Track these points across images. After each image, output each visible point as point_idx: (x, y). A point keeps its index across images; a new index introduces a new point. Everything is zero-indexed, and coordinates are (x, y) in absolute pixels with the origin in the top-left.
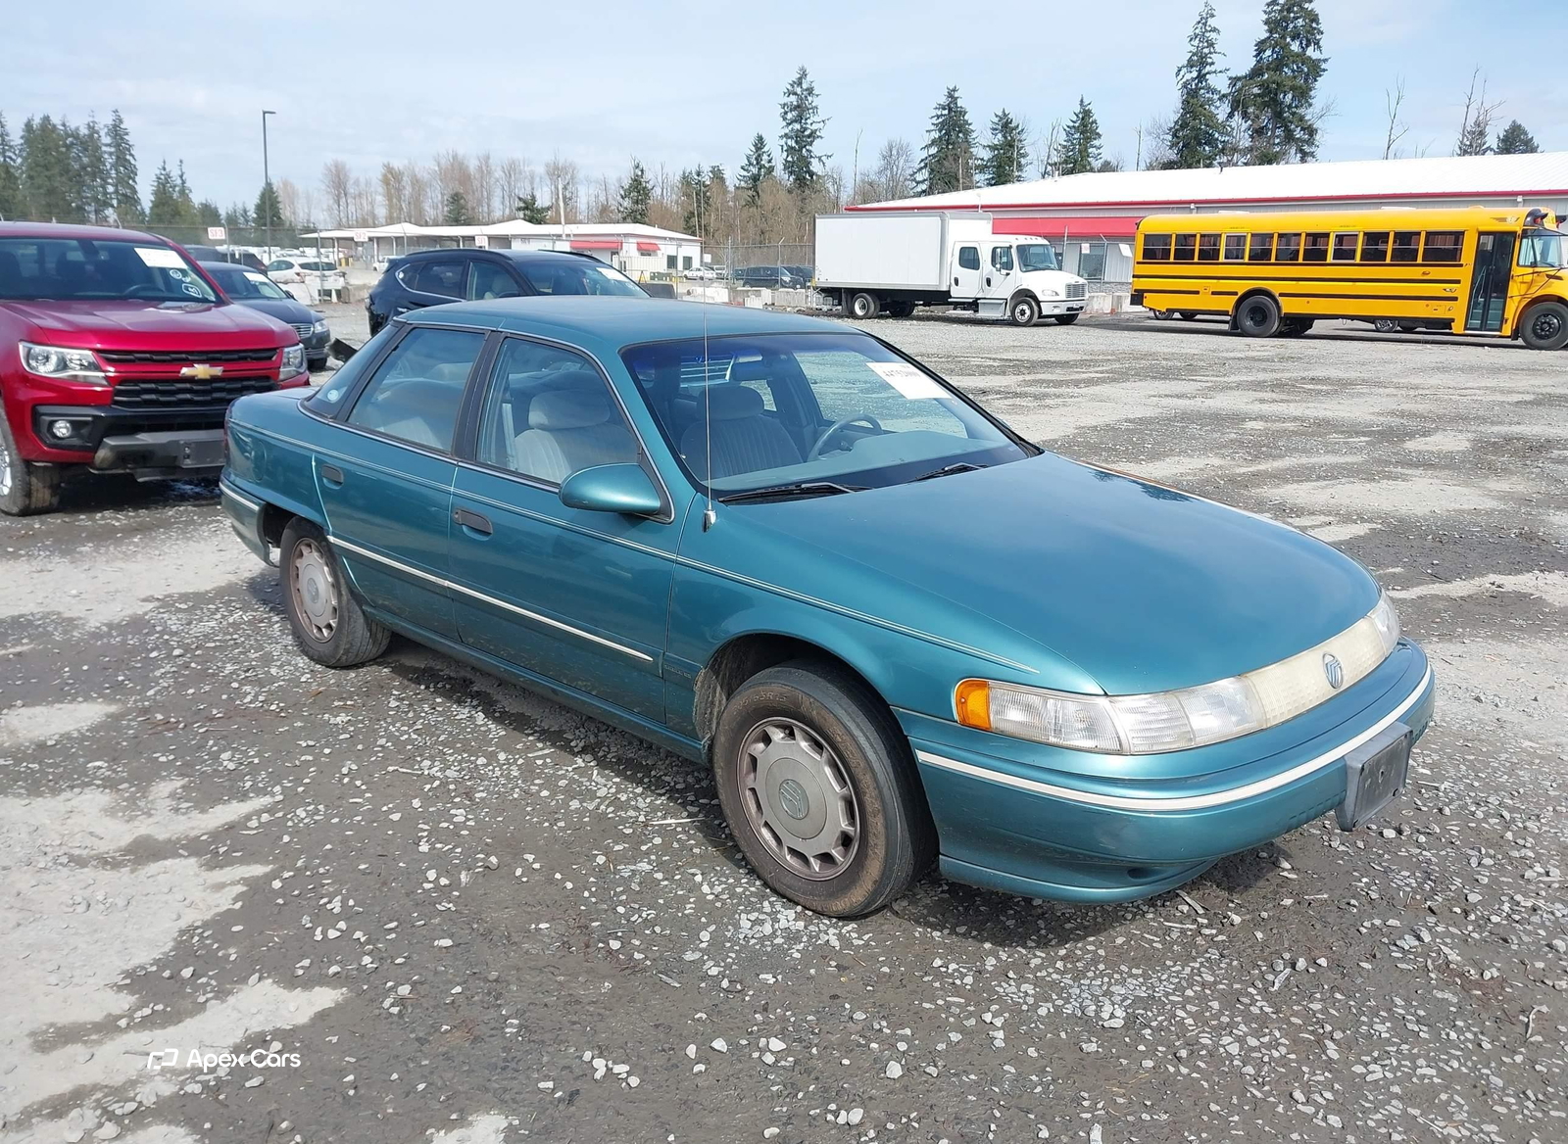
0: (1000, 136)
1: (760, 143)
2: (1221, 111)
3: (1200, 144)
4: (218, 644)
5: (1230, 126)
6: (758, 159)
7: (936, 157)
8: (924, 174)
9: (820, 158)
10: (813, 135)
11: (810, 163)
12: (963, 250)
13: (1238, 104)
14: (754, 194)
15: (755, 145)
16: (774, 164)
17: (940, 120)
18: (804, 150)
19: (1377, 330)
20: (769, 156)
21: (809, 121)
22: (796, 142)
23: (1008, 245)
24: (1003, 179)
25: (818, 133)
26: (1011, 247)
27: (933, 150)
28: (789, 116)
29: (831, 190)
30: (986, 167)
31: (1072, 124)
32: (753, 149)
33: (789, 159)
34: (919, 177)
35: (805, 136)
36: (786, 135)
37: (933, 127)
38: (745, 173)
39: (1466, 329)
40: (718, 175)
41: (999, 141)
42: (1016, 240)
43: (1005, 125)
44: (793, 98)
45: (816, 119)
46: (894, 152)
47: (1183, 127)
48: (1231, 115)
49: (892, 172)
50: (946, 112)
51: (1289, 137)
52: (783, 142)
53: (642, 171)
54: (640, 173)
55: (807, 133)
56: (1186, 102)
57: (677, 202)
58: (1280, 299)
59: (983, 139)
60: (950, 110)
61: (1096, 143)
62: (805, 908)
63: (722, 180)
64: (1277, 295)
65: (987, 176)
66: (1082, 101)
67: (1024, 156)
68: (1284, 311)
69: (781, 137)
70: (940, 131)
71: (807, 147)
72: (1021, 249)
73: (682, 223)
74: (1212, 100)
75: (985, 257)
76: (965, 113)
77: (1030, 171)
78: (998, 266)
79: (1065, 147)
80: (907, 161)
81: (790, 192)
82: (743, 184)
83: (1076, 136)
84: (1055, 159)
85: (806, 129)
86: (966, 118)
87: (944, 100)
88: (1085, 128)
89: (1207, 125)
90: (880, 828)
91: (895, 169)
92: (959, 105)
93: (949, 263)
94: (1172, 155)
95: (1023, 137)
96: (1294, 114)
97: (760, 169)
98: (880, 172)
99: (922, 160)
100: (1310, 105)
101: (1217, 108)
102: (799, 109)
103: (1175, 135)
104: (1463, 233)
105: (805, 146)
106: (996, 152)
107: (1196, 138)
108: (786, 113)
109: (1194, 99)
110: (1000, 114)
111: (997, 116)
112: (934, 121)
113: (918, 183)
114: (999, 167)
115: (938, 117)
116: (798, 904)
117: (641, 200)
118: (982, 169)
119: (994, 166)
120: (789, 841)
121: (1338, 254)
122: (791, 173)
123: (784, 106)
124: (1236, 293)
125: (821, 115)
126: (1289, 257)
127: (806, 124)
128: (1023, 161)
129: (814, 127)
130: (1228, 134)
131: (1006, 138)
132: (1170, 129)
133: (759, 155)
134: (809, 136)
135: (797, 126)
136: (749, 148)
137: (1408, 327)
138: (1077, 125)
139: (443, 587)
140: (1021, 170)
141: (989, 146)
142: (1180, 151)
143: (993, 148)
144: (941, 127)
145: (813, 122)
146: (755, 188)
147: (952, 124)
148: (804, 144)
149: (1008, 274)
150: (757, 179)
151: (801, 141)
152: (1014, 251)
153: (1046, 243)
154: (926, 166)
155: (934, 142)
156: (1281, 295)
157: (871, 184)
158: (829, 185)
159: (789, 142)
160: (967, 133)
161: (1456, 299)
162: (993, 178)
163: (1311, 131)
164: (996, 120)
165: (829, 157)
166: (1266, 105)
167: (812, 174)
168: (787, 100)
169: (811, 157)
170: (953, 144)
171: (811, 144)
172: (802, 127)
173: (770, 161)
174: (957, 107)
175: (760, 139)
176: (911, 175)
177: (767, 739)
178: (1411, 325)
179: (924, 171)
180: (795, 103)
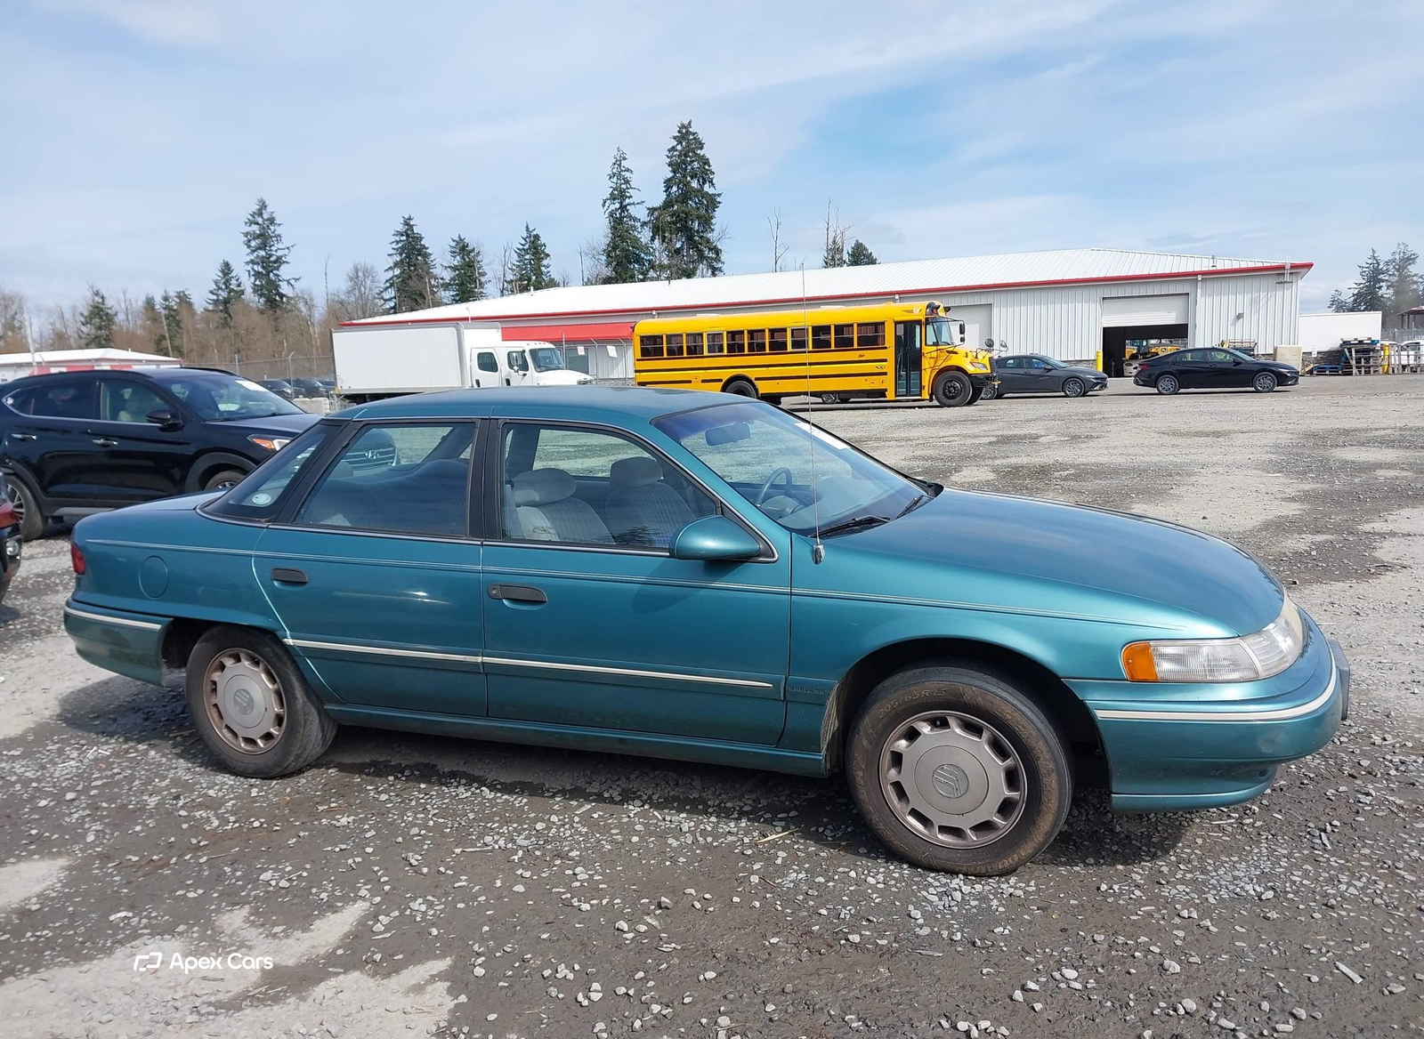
0: (458, 258)
1: (226, 269)
2: (645, 235)
3: (630, 263)
4: (105, 780)
5: (652, 248)
6: (227, 283)
7: (399, 277)
8: (391, 293)
9: (288, 281)
10: (279, 261)
11: (278, 286)
12: (480, 356)
13: (657, 230)
14: (226, 315)
15: (222, 271)
16: (243, 288)
17: (400, 245)
18: (271, 275)
19: (824, 403)
20: (237, 280)
21: (273, 248)
22: (263, 267)
23: (521, 350)
24: (467, 295)
25: (283, 259)
26: (524, 351)
27: (397, 271)
28: (253, 244)
29: (303, 309)
30: (450, 284)
31: (521, 247)
32: (220, 274)
33: (258, 283)
34: (386, 295)
35: (271, 262)
36: (252, 262)
37: (394, 252)
38: (215, 297)
39: (896, 396)
40: (184, 299)
41: (458, 262)
42: (528, 346)
43: (462, 248)
44: (255, 228)
45: (280, 246)
46: (360, 274)
47: (614, 249)
48: (653, 239)
49: (360, 291)
50: (404, 238)
51: (702, 257)
52: (249, 267)
53: (103, 298)
54: (100, 300)
55: (273, 259)
56: (614, 228)
57: (143, 327)
58: (756, 383)
59: (442, 263)
60: (408, 236)
61: (545, 262)
62: (966, 875)
63: (190, 304)
64: (753, 380)
65: (452, 293)
66: (527, 227)
67: (483, 274)
68: (760, 392)
69: (247, 263)
70: (401, 255)
71: (275, 272)
72: (534, 353)
73: (152, 345)
74: (634, 226)
75: (502, 361)
76: (421, 238)
77: (490, 288)
78: (516, 368)
79: (518, 266)
80: (373, 281)
81: (262, 312)
82: (211, 307)
83: (527, 257)
84: (510, 277)
85: (271, 255)
86: (422, 243)
87: (401, 228)
88: (534, 249)
89: (633, 247)
90: (1054, 784)
91: (363, 289)
92: (415, 232)
93: (468, 367)
94: (608, 272)
95: (479, 258)
96: (701, 237)
97: (229, 293)
98: (349, 292)
99: (387, 281)
100: (713, 230)
101: (640, 233)
102: (263, 235)
103: (608, 256)
104: (883, 323)
105: (272, 271)
106: (457, 272)
107: (626, 257)
108: (249, 241)
109: (620, 224)
110: (457, 239)
111: (454, 241)
112: (394, 246)
113: (386, 300)
114: (462, 284)
115: (397, 242)
116: (957, 874)
117: (105, 326)
118: (446, 286)
119: (457, 284)
120: (939, 819)
121: (795, 344)
122: (261, 295)
123: (246, 234)
124: (721, 380)
125: (286, 242)
126: (757, 348)
127: (271, 250)
128: (483, 279)
129: (280, 253)
130: (651, 254)
131: (464, 260)
132: (604, 251)
133: (227, 280)
134: (275, 262)
135: (262, 253)
136: (216, 274)
137: (844, 399)
138: (527, 247)
139: (476, 664)
140: (483, 288)
141: (450, 267)
142: (614, 270)
143: (454, 268)
144: (401, 251)
145: (277, 249)
146: (226, 310)
147: (411, 249)
148: (270, 269)
149: (525, 375)
150: (227, 302)
151: (267, 267)
152: (528, 356)
153: (552, 346)
154: (392, 285)
155: (396, 264)
156: (757, 379)
157: (342, 303)
158: (301, 305)
159: (256, 267)
160: (426, 256)
161: (885, 374)
162: (457, 295)
163: (717, 252)
164: (453, 244)
165: (296, 280)
166: (679, 230)
167: (282, 296)
168: (248, 229)
169: (280, 280)
170: (415, 265)
171: (277, 269)
172: (267, 253)
173: (239, 285)
174: (414, 233)
175: (227, 265)
176: (379, 294)
177: (912, 735)
178: (847, 396)
179: (390, 290)
180: (258, 232)
